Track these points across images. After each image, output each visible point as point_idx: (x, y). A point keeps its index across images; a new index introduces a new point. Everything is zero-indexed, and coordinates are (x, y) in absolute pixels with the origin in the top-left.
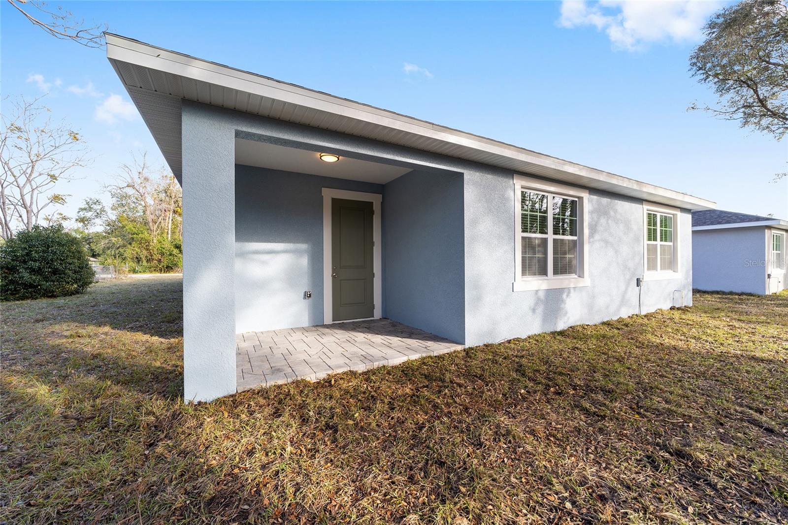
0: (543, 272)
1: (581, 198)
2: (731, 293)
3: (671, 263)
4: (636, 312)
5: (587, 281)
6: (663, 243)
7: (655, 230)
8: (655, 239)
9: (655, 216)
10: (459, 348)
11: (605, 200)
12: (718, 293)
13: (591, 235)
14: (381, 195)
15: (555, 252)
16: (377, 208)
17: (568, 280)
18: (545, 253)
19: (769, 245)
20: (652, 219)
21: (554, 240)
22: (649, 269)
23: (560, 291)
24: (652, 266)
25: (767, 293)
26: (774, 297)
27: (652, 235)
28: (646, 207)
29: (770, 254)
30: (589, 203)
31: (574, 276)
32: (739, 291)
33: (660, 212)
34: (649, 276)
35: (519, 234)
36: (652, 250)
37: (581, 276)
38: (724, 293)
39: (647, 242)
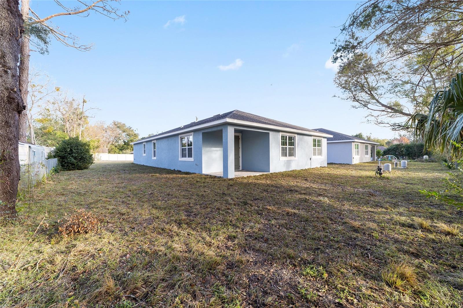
0: (286, 156)
1: (295, 136)
2: (343, 164)
3: (320, 154)
4: (310, 167)
5: (296, 158)
6: (318, 148)
7: (316, 144)
8: (316, 147)
9: (316, 140)
10: (269, 173)
11: (301, 136)
12: (340, 164)
13: (298, 146)
14: (241, 134)
15: (289, 151)
16: (240, 137)
17: (292, 158)
18: (287, 151)
19: (353, 148)
20: (314, 141)
21: (289, 147)
22: (314, 155)
23: (290, 160)
24: (315, 154)
25: (353, 164)
26: (355, 166)
27: (315, 145)
28: (313, 137)
29: (354, 150)
30: (297, 137)
31: (293, 157)
32: (346, 163)
33: (317, 138)
34: (313, 157)
35: (281, 146)
36: (314, 150)
37: (295, 157)
38: (342, 164)
39: (313, 147)
